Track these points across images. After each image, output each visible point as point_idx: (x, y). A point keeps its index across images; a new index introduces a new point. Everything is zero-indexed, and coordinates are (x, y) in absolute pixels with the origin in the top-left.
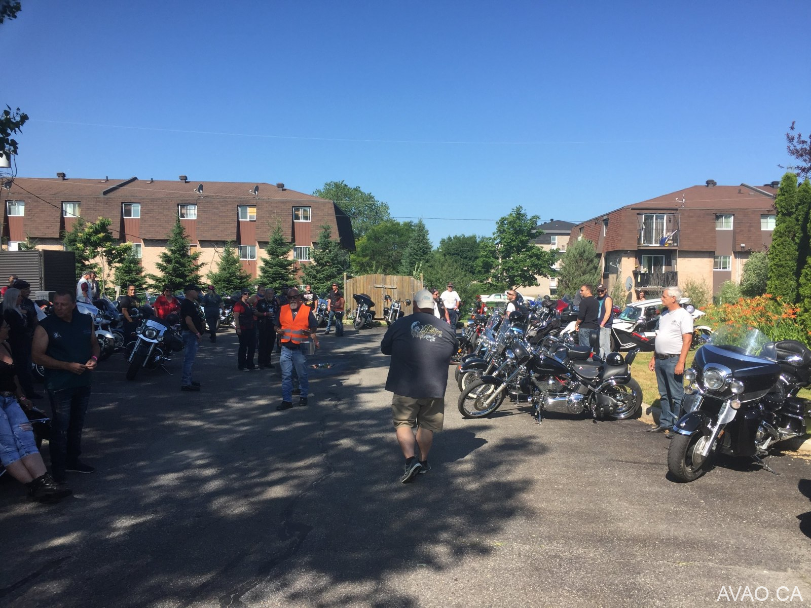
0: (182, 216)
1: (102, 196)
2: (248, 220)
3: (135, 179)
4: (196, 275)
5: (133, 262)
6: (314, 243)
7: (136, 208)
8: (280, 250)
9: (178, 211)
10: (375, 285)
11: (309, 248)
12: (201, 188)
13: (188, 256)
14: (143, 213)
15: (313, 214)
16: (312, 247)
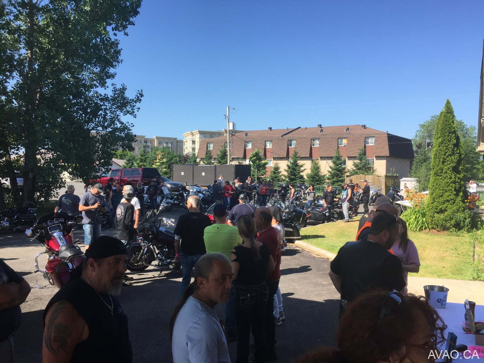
0: (313, 145)
1: (281, 137)
2: (343, 145)
3: (300, 127)
4: (300, 175)
5: (277, 169)
6: (376, 157)
7: (294, 142)
8: (338, 162)
9: (311, 143)
10: (360, 180)
11: (373, 159)
12: (322, 131)
13: (298, 165)
14: (296, 144)
15: (376, 141)
16: (375, 159)
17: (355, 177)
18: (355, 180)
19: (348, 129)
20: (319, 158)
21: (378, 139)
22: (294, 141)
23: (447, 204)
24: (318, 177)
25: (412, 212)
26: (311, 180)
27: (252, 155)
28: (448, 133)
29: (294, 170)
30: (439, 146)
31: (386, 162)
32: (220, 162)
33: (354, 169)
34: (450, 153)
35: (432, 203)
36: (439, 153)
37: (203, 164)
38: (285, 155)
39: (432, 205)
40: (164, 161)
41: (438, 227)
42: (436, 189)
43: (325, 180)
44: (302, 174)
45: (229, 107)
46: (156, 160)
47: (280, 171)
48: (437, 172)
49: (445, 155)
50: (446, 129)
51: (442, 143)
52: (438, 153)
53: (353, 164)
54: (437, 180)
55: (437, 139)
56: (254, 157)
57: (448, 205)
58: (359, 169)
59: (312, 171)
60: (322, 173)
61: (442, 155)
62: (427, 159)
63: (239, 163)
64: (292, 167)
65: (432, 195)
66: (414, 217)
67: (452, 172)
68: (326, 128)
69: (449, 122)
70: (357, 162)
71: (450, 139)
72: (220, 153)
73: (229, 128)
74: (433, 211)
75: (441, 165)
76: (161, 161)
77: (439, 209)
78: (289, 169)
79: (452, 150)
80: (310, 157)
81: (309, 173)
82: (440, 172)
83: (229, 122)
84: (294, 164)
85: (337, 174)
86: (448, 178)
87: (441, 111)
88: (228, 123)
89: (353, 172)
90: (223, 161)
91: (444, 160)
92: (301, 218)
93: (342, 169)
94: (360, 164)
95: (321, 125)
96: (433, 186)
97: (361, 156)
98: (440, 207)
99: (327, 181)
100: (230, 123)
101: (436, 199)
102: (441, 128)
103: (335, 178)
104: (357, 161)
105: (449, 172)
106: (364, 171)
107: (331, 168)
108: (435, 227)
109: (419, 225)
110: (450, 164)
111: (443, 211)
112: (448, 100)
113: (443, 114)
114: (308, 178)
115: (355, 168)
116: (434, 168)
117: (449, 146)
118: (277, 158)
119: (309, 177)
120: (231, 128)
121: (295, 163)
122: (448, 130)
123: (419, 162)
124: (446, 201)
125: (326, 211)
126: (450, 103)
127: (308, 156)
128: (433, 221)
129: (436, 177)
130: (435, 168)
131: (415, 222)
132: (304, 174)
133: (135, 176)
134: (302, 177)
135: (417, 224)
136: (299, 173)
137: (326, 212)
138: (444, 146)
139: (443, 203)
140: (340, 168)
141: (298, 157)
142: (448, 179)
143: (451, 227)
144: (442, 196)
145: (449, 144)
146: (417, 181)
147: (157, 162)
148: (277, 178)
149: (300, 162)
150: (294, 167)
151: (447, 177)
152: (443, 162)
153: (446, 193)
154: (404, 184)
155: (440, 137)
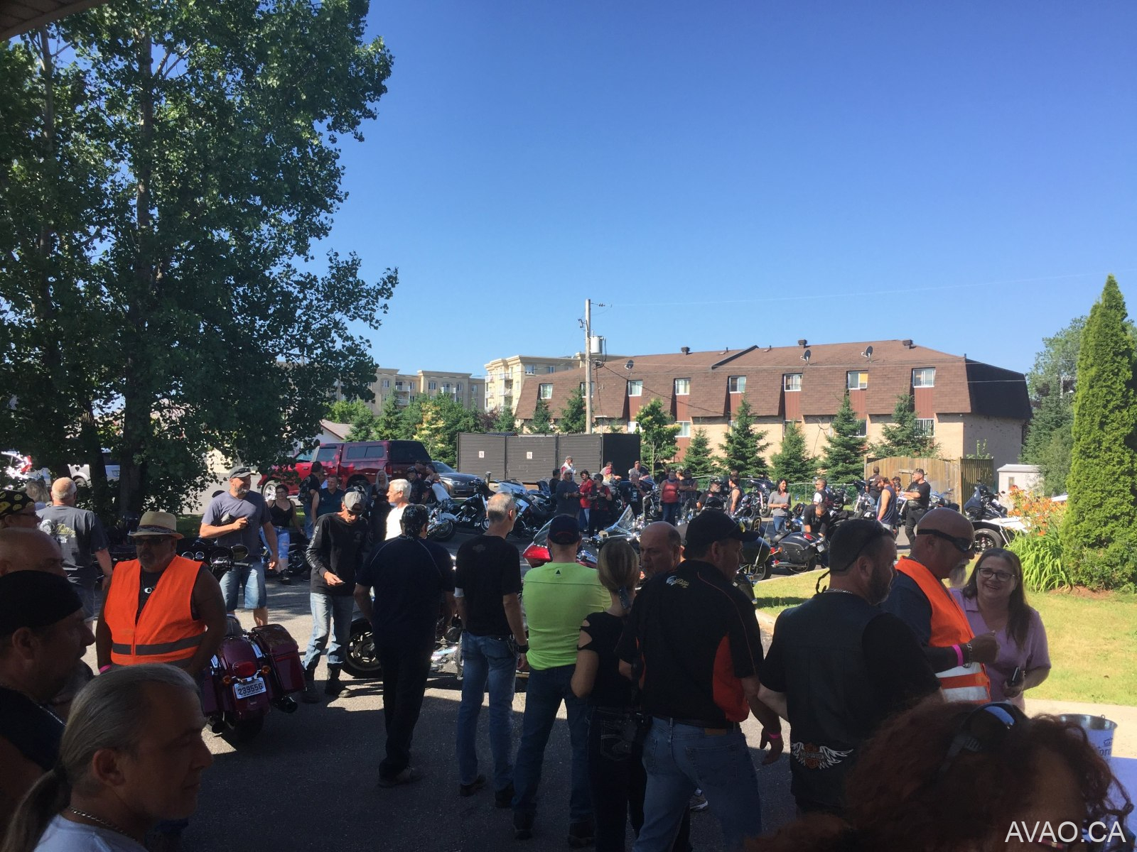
0: (788, 387)
1: (711, 370)
2: (859, 388)
3: (756, 347)
4: (757, 457)
5: (701, 443)
6: (938, 414)
7: (742, 382)
8: (847, 427)
9: (783, 383)
10: (900, 470)
11: (932, 421)
12: (808, 354)
13: (753, 434)
14: (747, 386)
15: (937, 378)
16: (936, 420)
17: (889, 462)
18: (889, 470)
19: (870, 350)
20: (802, 417)
21: (944, 374)
22: (741, 378)
23: (1113, 525)
24: (799, 463)
25: (1028, 543)
26: (783, 470)
27: (643, 411)
28: (1111, 354)
29: (743, 447)
30: (1091, 387)
31: (964, 426)
32: (568, 428)
33: (886, 443)
34: (1118, 402)
35: (1077, 523)
36: (1091, 402)
37: (529, 431)
38: (720, 411)
39: (1077, 528)
40: (440, 426)
41: (1091, 581)
42: (1086, 489)
43: (816, 469)
44: (760, 455)
45: (589, 301)
46: (421, 423)
47: (708, 447)
48: (1088, 448)
49: (1105, 407)
50: (1107, 345)
51: (1098, 377)
52: (1087, 403)
53: (884, 431)
54: (1087, 467)
55: (1086, 370)
56: (648, 416)
57: (1116, 528)
58: (898, 444)
59: (785, 448)
60: (808, 454)
61: (1098, 407)
62: (1063, 419)
63: (613, 429)
64: (736, 439)
65: (1076, 503)
66: (1033, 557)
67: (1124, 448)
68: (817, 347)
69: (1113, 328)
70: (893, 427)
71: (1116, 371)
72: (568, 407)
73: (590, 348)
74: (1079, 541)
75: (1096, 432)
76: (432, 427)
77: (1093, 536)
78: (730, 444)
79: (1123, 396)
80: (781, 416)
81: (778, 454)
82: (1095, 449)
83: (589, 336)
84: (743, 431)
85: (844, 455)
86: (1115, 463)
87: (1095, 303)
88: (587, 338)
89: (883, 450)
90: (574, 426)
91: (1104, 420)
92: (758, 557)
93: (856, 444)
94: (901, 431)
95: (805, 342)
96: (1079, 481)
97: (902, 413)
98: (1097, 532)
99: (820, 471)
100: (592, 338)
101: (1087, 514)
102: (1093, 343)
103: (841, 464)
104: (894, 424)
105: (1115, 448)
106: (910, 448)
107: (830, 440)
108: (1084, 580)
109: (1045, 575)
110: (1118, 429)
111: (1104, 541)
112: (1110, 277)
113: (1099, 310)
114: (776, 464)
115: (889, 442)
116: (1079, 440)
117: (1114, 387)
118: (702, 417)
119: (779, 464)
120: (595, 349)
121: (745, 429)
122: (1113, 348)
123: (1044, 427)
124: (1111, 518)
125: (818, 542)
126: (1115, 284)
127: (776, 412)
128: (1078, 566)
129: (1084, 459)
130: (1081, 439)
131: (1035, 568)
132: (767, 456)
133: (371, 460)
134: (760, 463)
135: (1041, 574)
136: (754, 453)
137: (817, 545)
138: (1102, 387)
139: (1103, 523)
140: (852, 442)
141: (750, 416)
142: (1114, 465)
143: (1125, 580)
144: (1100, 506)
145: (1115, 382)
146: (1040, 472)
147: (424, 429)
148: (702, 466)
149: (757, 428)
150: (743, 439)
151: (1113, 460)
152: (1102, 425)
153: (1111, 499)
154: (1008, 479)
155: (1092, 366)
